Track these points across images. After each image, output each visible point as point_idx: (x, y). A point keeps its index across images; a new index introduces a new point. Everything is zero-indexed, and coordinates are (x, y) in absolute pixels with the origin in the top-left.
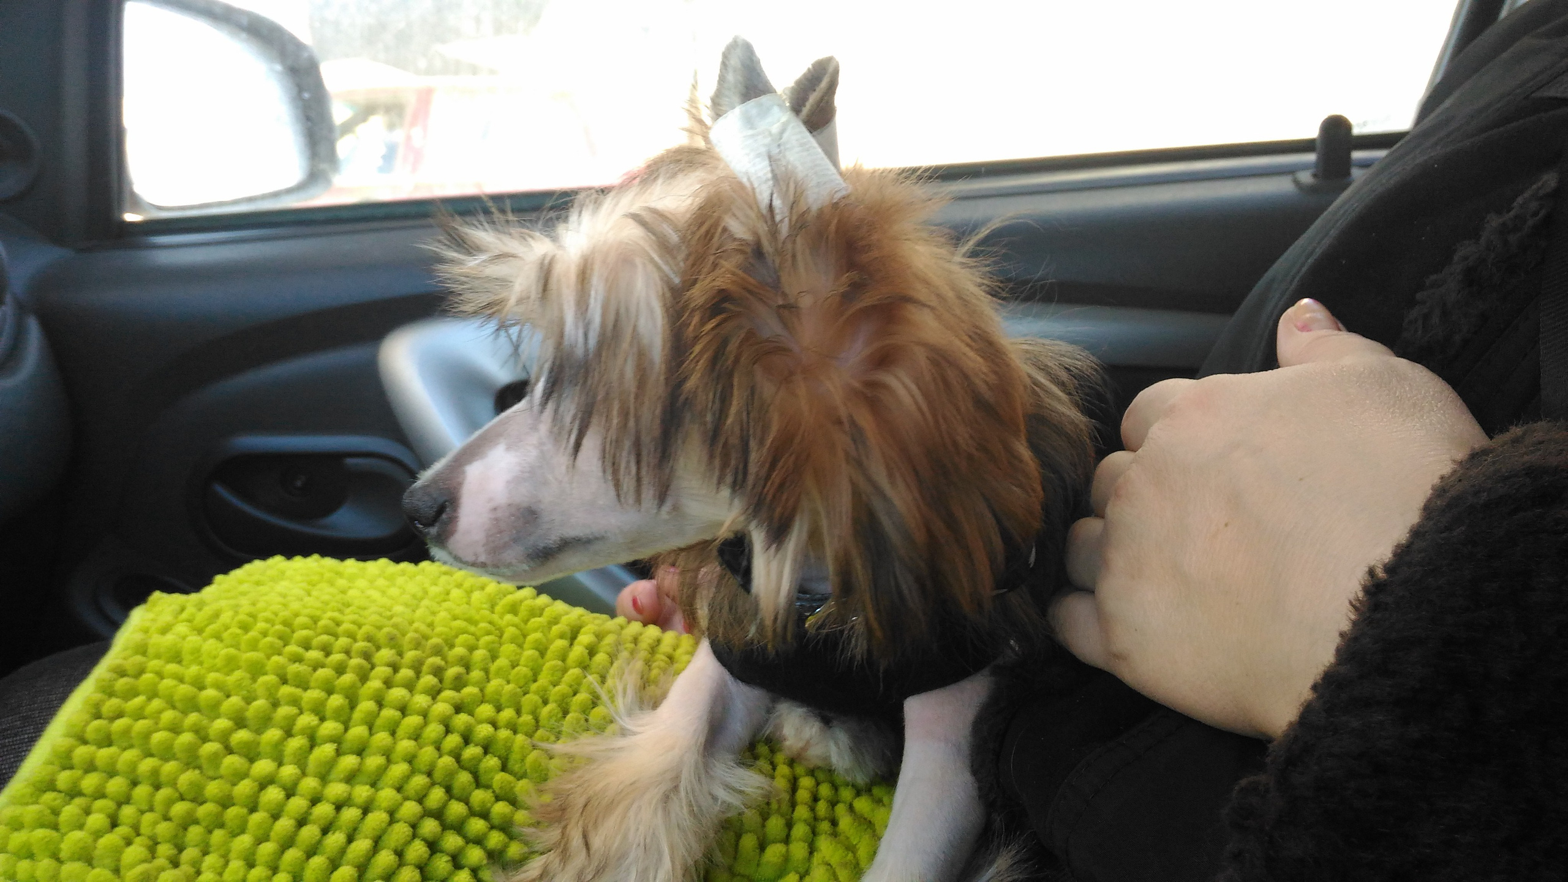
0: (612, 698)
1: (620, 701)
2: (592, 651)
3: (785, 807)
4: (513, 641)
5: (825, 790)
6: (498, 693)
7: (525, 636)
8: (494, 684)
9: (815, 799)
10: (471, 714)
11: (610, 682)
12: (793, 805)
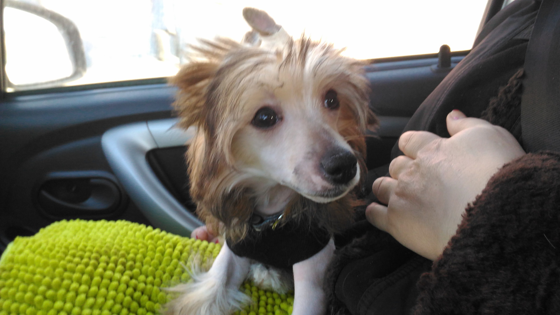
0: (190, 269)
1: (193, 270)
2: (181, 252)
3: (255, 308)
4: (152, 250)
5: (270, 301)
6: (147, 270)
7: (156, 248)
8: (145, 267)
9: (267, 304)
10: (137, 279)
11: (188, 264)
12: (259, 307)
